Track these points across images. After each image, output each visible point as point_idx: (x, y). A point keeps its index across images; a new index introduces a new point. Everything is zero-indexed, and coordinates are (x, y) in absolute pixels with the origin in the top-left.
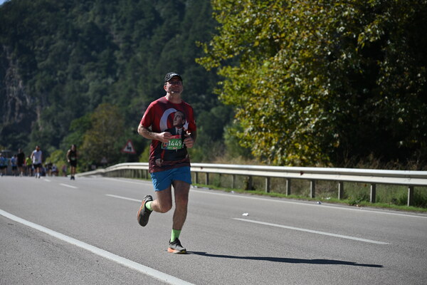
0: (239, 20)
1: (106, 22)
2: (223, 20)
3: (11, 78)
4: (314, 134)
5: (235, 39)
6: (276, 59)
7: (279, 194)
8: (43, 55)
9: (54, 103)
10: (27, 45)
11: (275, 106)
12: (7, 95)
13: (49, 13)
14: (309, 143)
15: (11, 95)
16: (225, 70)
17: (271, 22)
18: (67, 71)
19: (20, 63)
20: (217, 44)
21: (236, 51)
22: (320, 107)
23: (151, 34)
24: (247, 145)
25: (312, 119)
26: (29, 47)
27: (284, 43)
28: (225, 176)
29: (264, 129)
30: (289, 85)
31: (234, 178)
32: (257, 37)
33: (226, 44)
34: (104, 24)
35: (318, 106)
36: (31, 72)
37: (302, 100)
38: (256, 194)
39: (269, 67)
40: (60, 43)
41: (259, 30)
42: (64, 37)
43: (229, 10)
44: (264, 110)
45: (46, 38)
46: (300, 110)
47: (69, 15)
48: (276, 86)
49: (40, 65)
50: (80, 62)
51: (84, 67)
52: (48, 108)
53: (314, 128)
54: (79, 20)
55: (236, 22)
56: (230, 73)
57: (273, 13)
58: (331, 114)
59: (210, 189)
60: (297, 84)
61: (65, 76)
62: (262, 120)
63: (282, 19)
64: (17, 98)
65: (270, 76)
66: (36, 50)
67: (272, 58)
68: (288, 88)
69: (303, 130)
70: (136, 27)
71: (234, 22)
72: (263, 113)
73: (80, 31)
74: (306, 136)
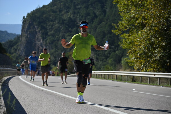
0: (129, 15)
1: (75, 17)
2: (123, 15)
3: (38, 38)
4: (159, 60)
5: (128, 23)
6: (144, 31)
7: (145, 83)
8: (50, 30)
9: (54, 49)
10: (44, 26)
11: (144, 49)
12: (36, 45)
13: (53, 13)
14: (157, 64)
15: (38, 45)
16: (123, 35)
17: (142, 16)
18: (60, 36)
19: (41, 33)
20: (121, 25)
21: (128, 27)
22: (161, 50)
23: (93, 22)
24: (132, 65)
25: (158, 54)
26: (45, 26)
27: (148, 24)
28: (123, 76)
29: (139, 58)
30: (149, 41)
31: (127, 77)
32: (137, 22)
33: (124, 25)
34: (74, 18)
35: (160, 49)
36: (45, 36)
37: (154, 47)
38: (136, 83)
39: (141, 34)
40: (57, 25)
41: (137, 19)
42: (58, 23)
43: (125, 11)
44: (139, 51)
45: (51, 23)
46: (153, 51)
47: (61, 14)
48: (144, 41)
49: (49, 33)
50: (65, 32)
51: (66, 35)
52: (52, 50)
53: (159, 58)
54: (64, 16)
55: (128, 16)
56: (125, 36)
57: (143, 12)
58: (166, 52)
59: (117, 81)
60: (152, 41)
61: (59, 38)
62: (138, 54)
63: (147, 15)
64: (40, 46)
65: (142, 37)
66: (48, 28)
67: (142, 30)
68: (149, 42)
69: (155, 59)
70: (87, 19)
71: (127, 16)
72: (139, 52)
73: (65, 20)
74: (156, 61)
